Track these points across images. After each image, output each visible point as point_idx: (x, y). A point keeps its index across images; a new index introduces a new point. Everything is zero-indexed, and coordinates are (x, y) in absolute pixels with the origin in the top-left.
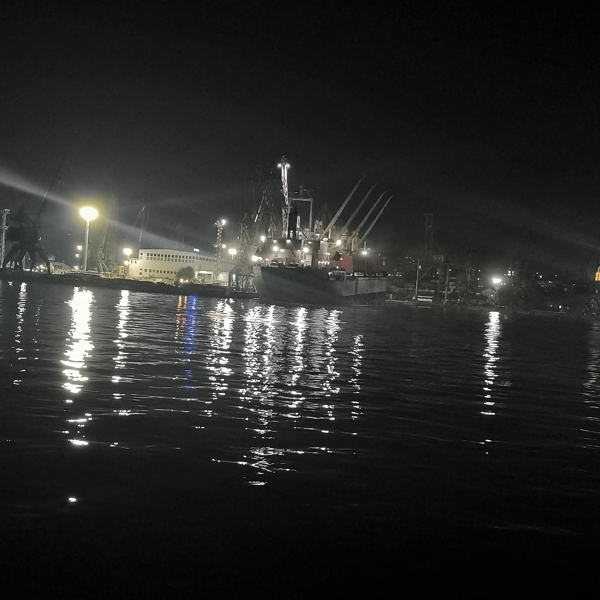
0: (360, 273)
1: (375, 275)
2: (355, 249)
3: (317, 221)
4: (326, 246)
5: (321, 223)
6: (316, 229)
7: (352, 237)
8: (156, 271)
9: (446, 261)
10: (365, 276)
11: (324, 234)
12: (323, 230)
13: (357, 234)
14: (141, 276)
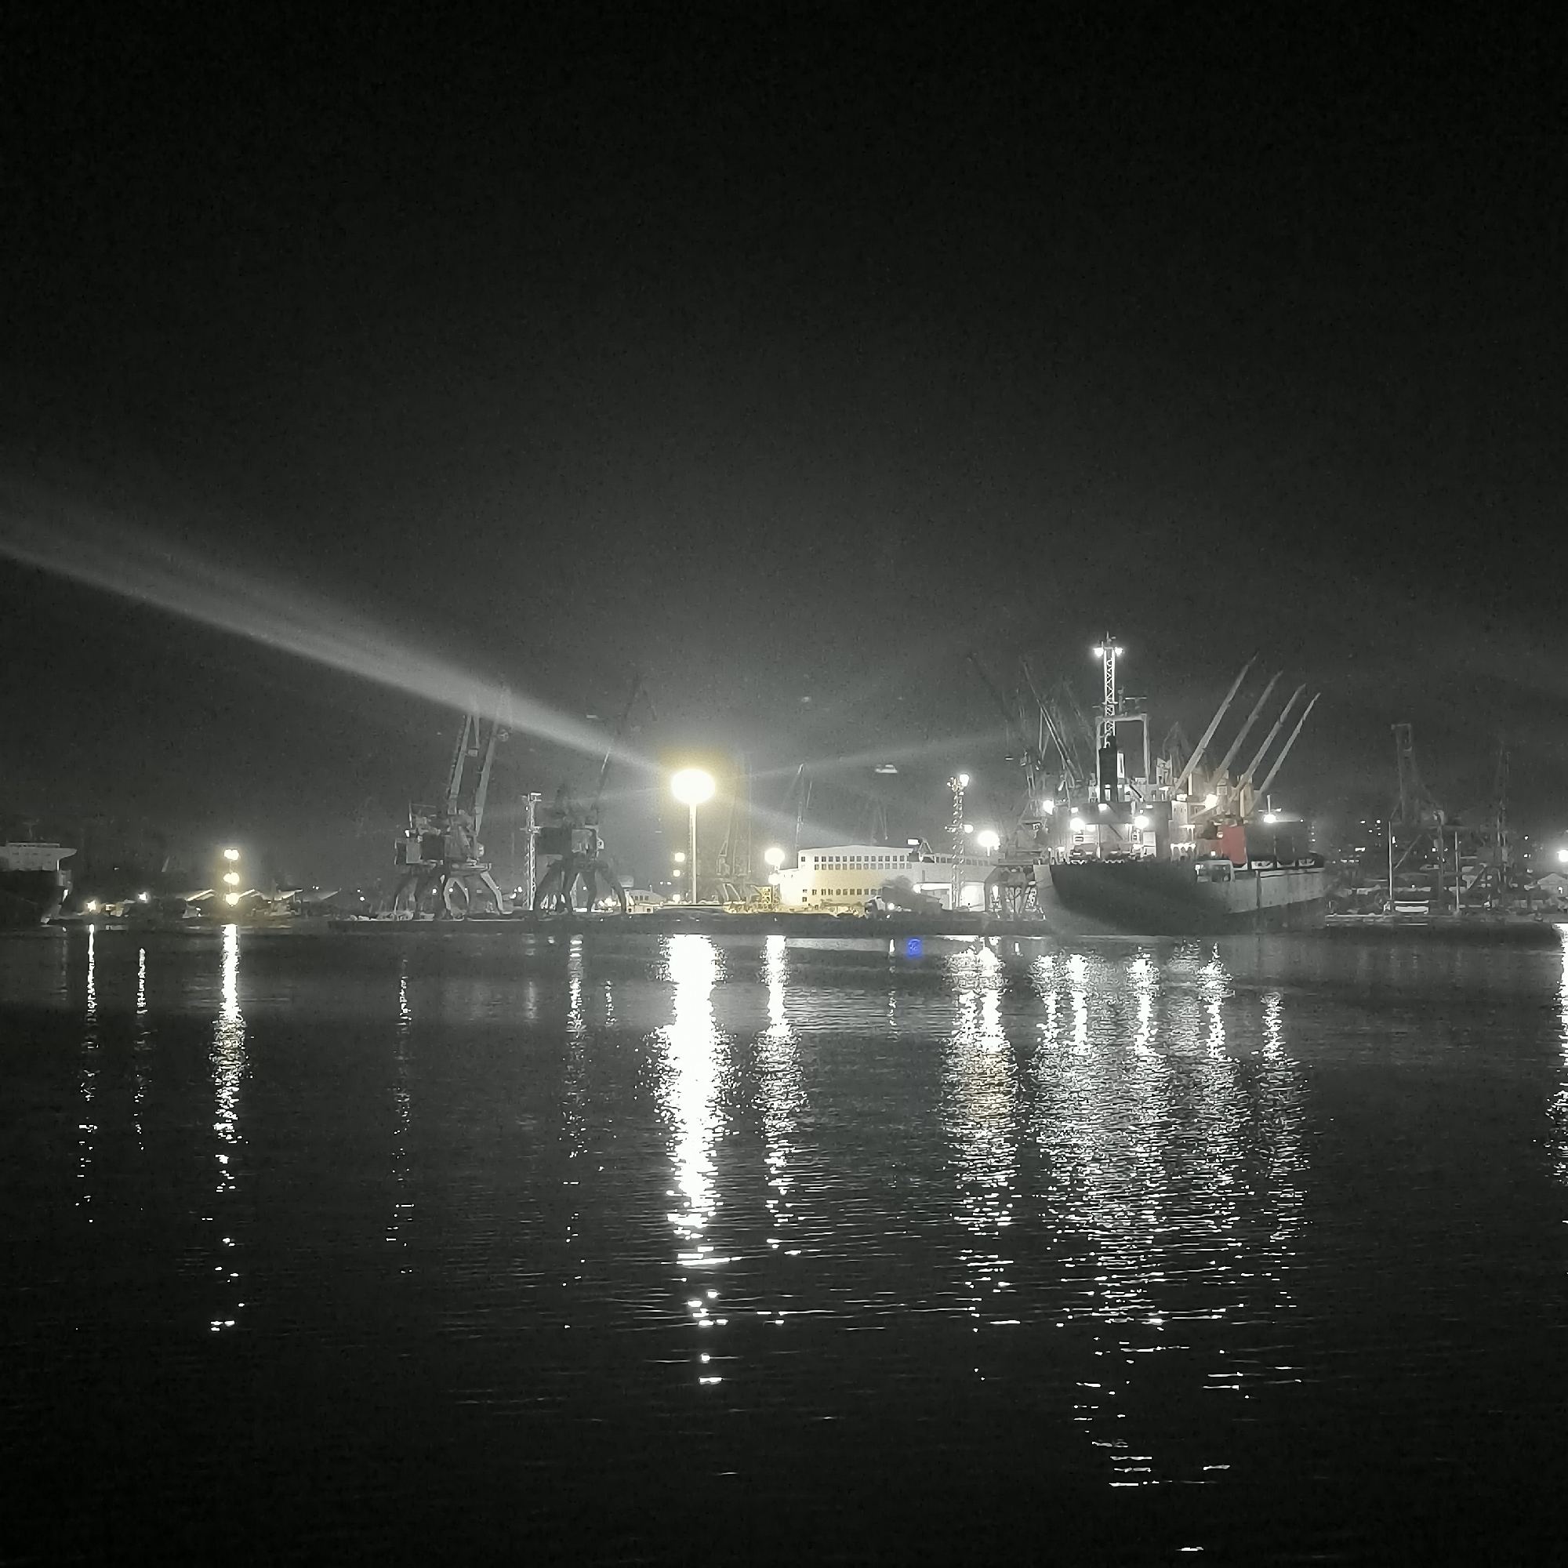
0: (1263, 863)
1: (1297, 863)
2: (1248, 812)
3: (1160, 761)
4: (1183, 810)
5: (1169, 764)
6: (1160, 777)
7: (1239, 786)
8: (835, 892)
9: (1451, 821)
10: (1275, 868)
11: (1178, 785)
12: (1175, 779)
13: (1251, 780)
14: (806, 904)
